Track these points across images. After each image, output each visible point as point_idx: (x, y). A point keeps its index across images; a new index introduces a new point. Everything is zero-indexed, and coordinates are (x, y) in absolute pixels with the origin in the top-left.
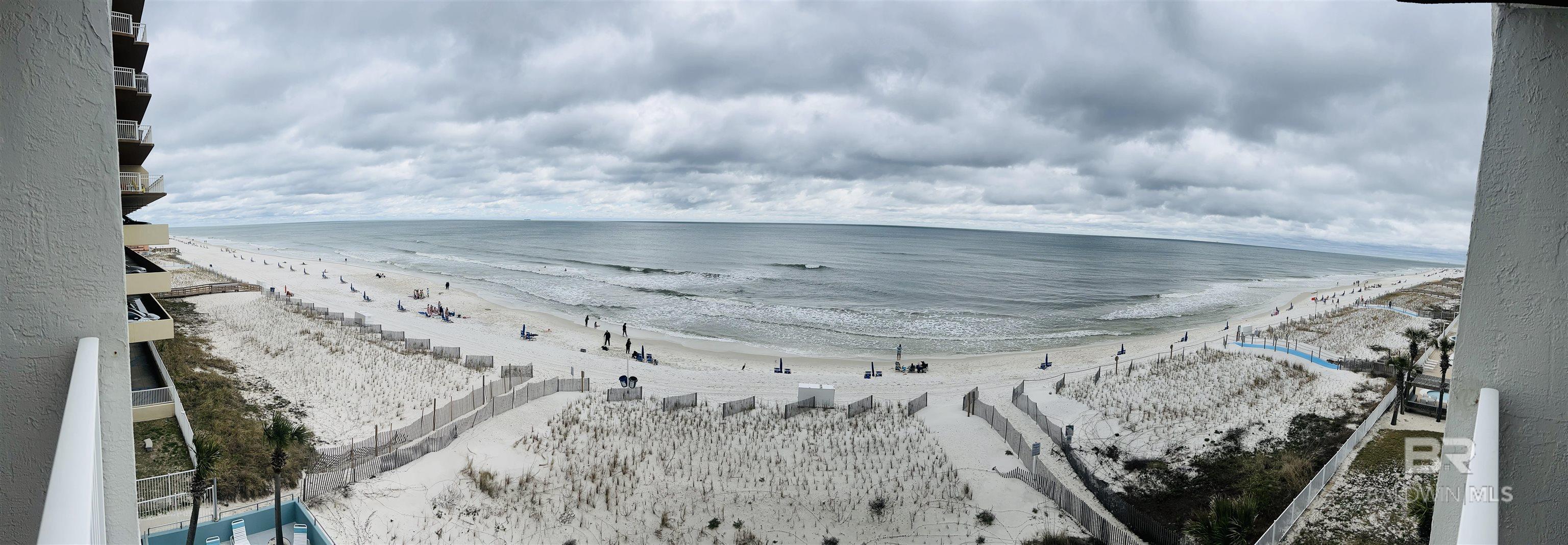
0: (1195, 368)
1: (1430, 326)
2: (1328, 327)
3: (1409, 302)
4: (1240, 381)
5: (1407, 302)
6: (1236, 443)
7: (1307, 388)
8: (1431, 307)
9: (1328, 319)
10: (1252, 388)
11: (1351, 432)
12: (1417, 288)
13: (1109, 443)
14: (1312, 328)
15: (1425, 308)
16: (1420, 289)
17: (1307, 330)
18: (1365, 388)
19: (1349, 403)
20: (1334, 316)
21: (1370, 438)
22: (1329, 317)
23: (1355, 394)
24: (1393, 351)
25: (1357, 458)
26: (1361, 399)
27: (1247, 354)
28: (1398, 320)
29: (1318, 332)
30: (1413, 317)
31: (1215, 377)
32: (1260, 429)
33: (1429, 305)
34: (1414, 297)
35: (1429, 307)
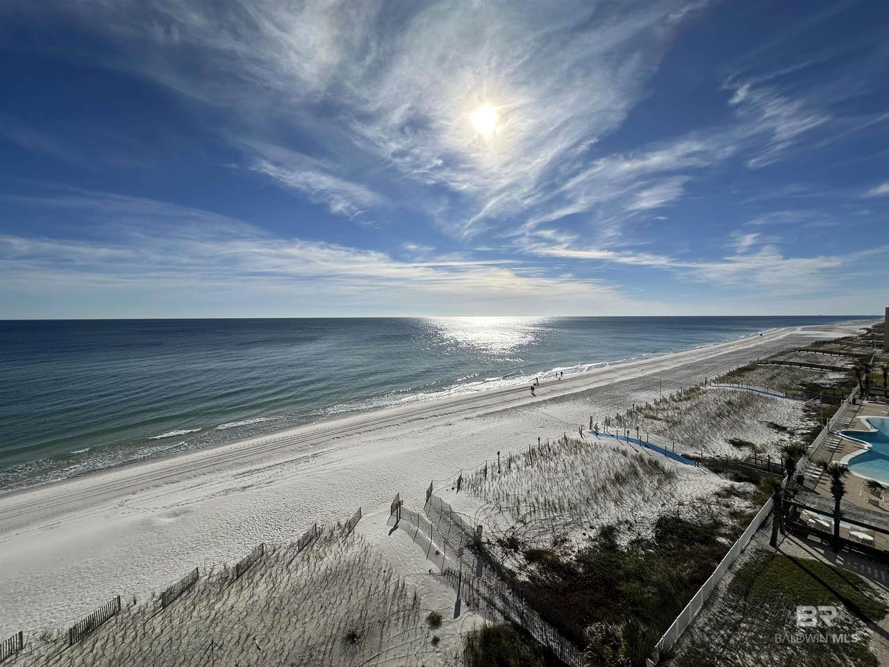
1: (805, 411)
2: (676, 415)
3: (770, 378)
4: (602, 475)
5: (767, 379)
6: (610, 540)
7: (667, 488)
8: (802, 384)
9: (675, 403)
10: (613, 483)
11: (726, 549)
12: (778, 358)
13: (509, 535)
14: (660, 416)
15: (794, 386)
16: (781, 359)
17: (655, 418)
18: (730, 492)
19: (715, 508)
20: (680, 400)
21: (746, 559)
22: (676, 401)
23: (720, 499)
25: (734, 581)
26: (728, 506)
28: (760, 404)
29: (667, 421)
30: (779, 399)
33: (799, 382)
34: (776, 371)
35: (800, 385)
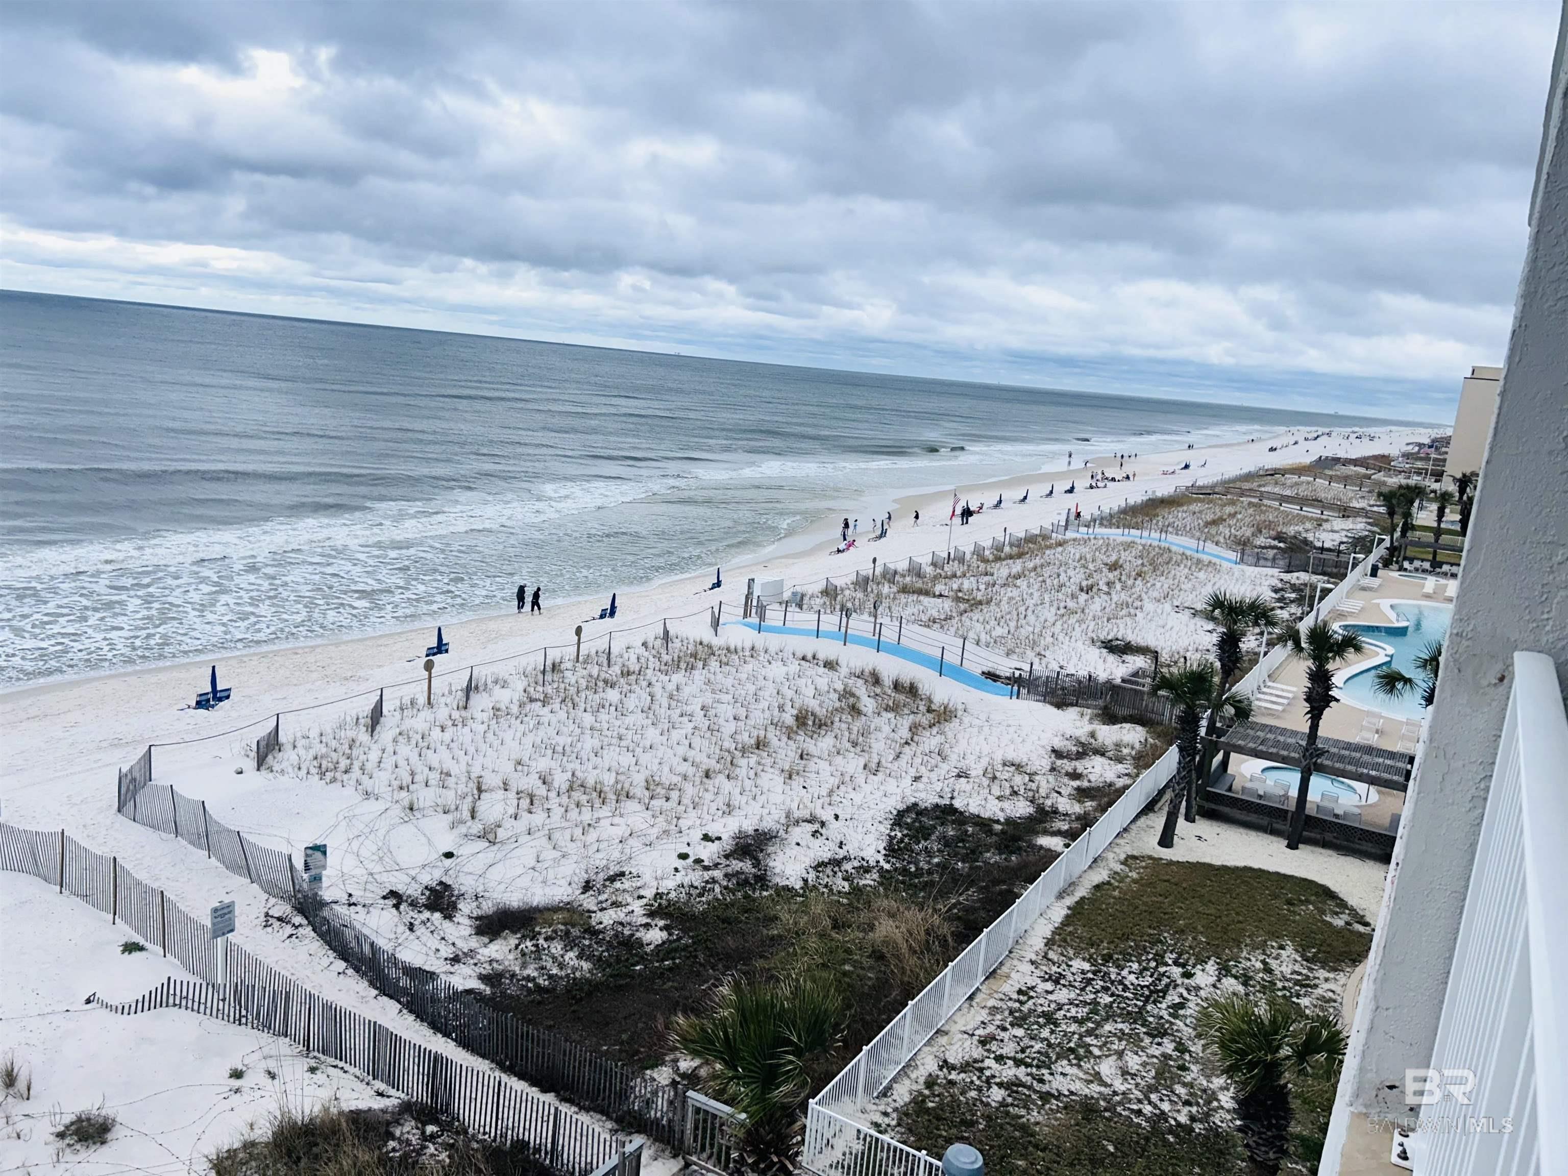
0: (645, 684)
1: (1276, 591)
2: (982, 587)
3: (1214, 523)
4: (759, 717)
5: (1207, 524)
6: (757, 864)
7: (930, 740)
8: (1279, 537)
9: (982, 566)
10: (790, 733)
11: (1052, 856)
12: (1238, 485)
13: (430, 878)
14: (939, 588)
15: (1261, 541)
16: (1246, 486)
17: (927, 593)
18: (1085, 750)
19: (1044, 783)
20: (998, 559)
21: (1100, 876)
22: (985, 561)
23: (1059, 762)
24: (1164, 657)
25: (1068, 920)
26: (1075, 776)
27: (772, 650)
28: (1182, 571)
29: (958, 599)
30: (1226, 564)
31: (695, 707)
32: (815, 834)
33: (1273, 533)
34: (1229, 509)
35: (1274, 539)
